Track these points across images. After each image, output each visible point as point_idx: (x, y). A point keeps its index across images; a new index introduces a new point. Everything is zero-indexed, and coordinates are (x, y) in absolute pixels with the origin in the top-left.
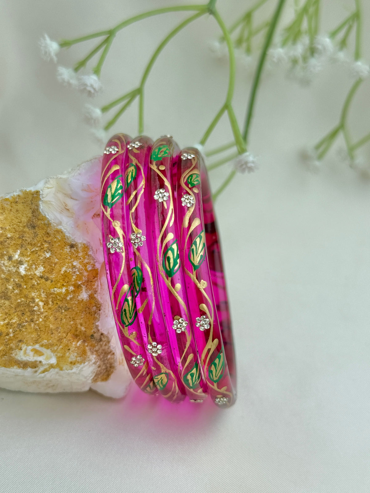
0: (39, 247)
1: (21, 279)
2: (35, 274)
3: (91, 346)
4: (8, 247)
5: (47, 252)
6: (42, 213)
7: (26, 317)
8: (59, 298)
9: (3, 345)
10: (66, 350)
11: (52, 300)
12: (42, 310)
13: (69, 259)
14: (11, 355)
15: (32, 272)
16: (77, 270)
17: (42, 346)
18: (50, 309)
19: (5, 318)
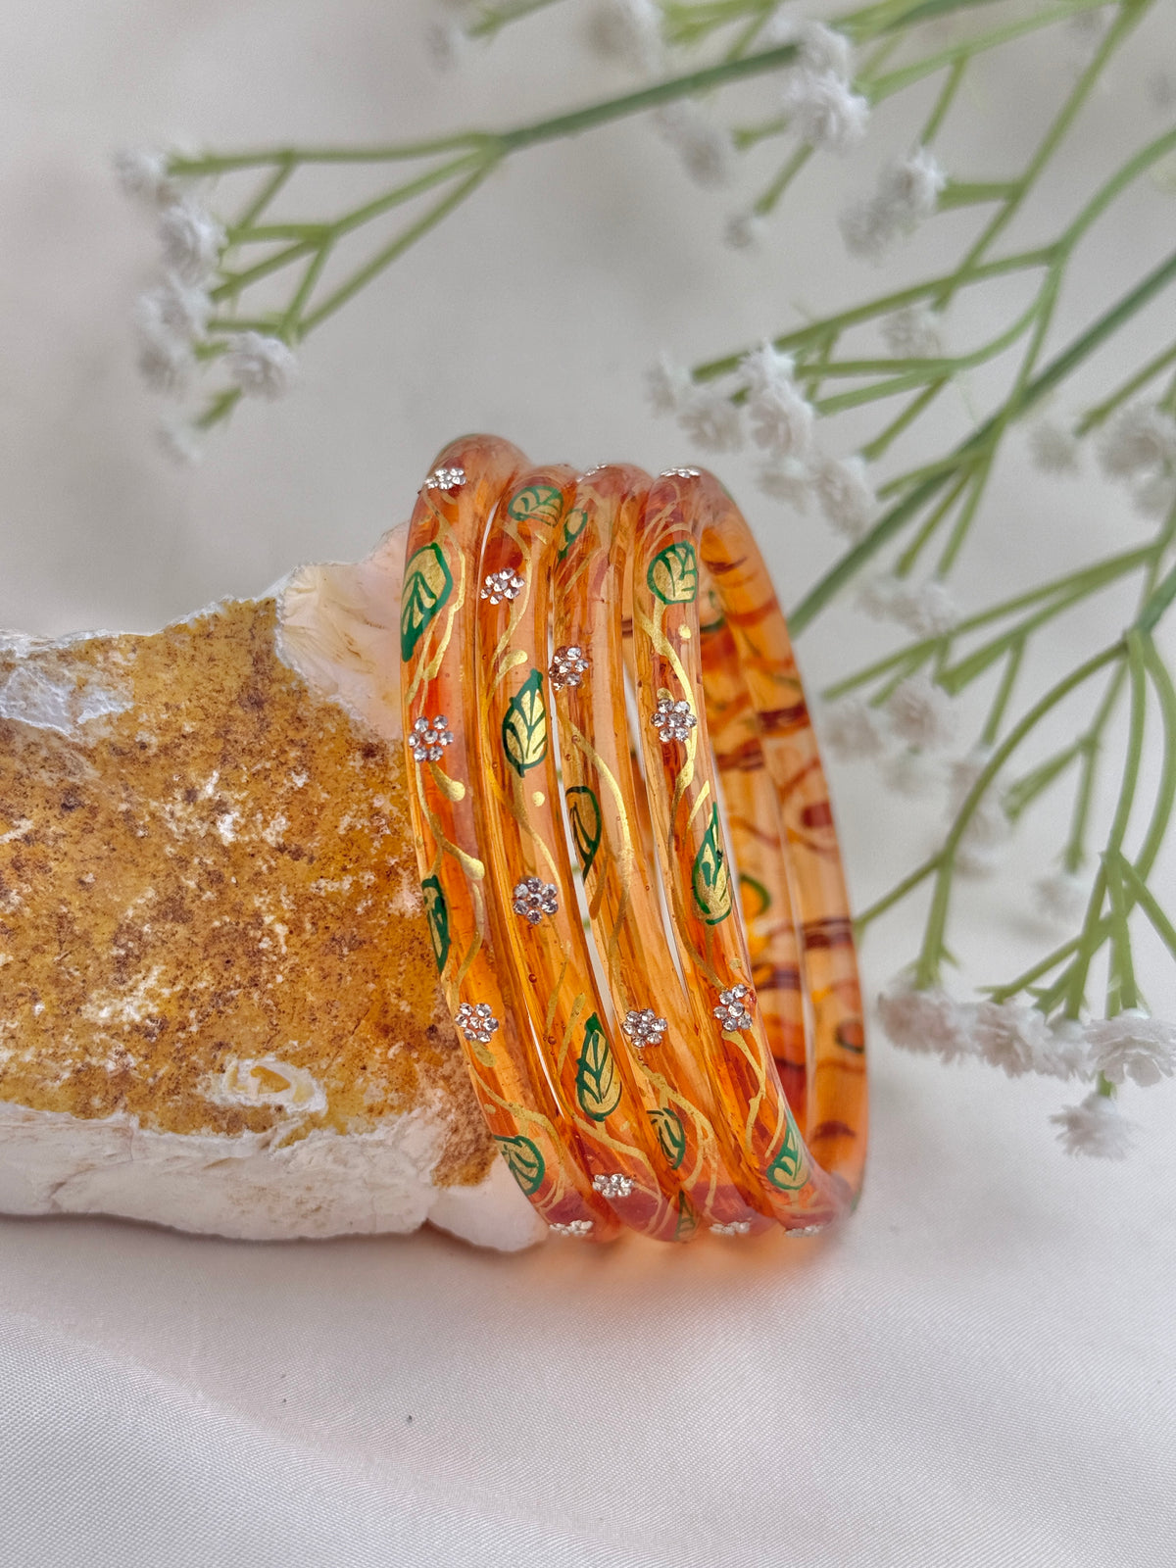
0: (274, 759)
1: (221, 858)
2: (262, 841)
3: (430, 1061)
4: (184, 764)
5: (297, 774)
6: (282, 660)
7: (235, 974)
8: (331, 909)
9: (170, 1061)
10: (355, 1070)
11: (313, 918)
12: (284, 950)
13: (362, 791)
14: (193, 1091)
15: (253, 835)
16: (384, 821)
17: (284, 1057)
18: (306, 944)
19: (176, 978)
